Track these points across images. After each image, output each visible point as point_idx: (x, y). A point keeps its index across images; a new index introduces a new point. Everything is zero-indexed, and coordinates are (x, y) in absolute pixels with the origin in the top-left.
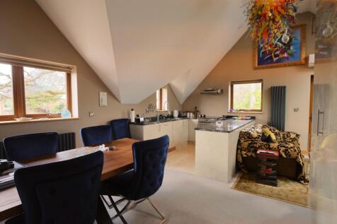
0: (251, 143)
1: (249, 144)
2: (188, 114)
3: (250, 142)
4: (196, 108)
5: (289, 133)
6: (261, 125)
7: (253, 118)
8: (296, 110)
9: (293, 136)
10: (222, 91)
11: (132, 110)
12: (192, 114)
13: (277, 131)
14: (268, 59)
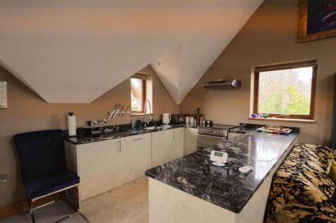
2: (187, 118)
4: (198, 109)
7: (295, 131)
10: (239, 83)
11: (71, 114)
12: (192, 119)
14: (330, 20)
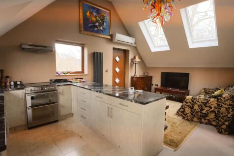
8: (106, 71)
14: (91, 27)
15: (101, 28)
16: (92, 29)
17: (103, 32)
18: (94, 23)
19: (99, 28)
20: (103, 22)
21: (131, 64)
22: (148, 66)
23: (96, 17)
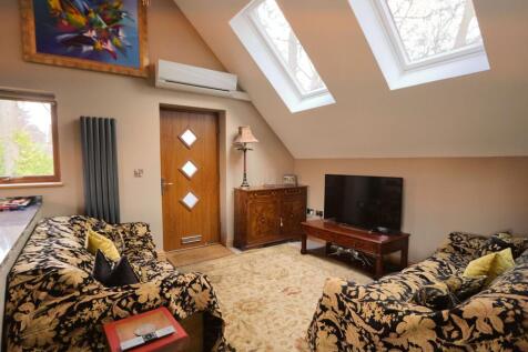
0: (70, 312)
1: (62, 319)
3: (62, 310)
5: (132, 225)
6: (65, 219)
7: (33, 201)
8: (137, 174)
9: (142, 231)
13: (109, 228)
14: (67, 42)
15: (109, 46)
16: (70, 49)
17: (115, 58)
18: (79, 30)
19: (99, 46)
20: (117, 28)
21: (232, 152)
22: (297, 156)
23: (87, 13)
